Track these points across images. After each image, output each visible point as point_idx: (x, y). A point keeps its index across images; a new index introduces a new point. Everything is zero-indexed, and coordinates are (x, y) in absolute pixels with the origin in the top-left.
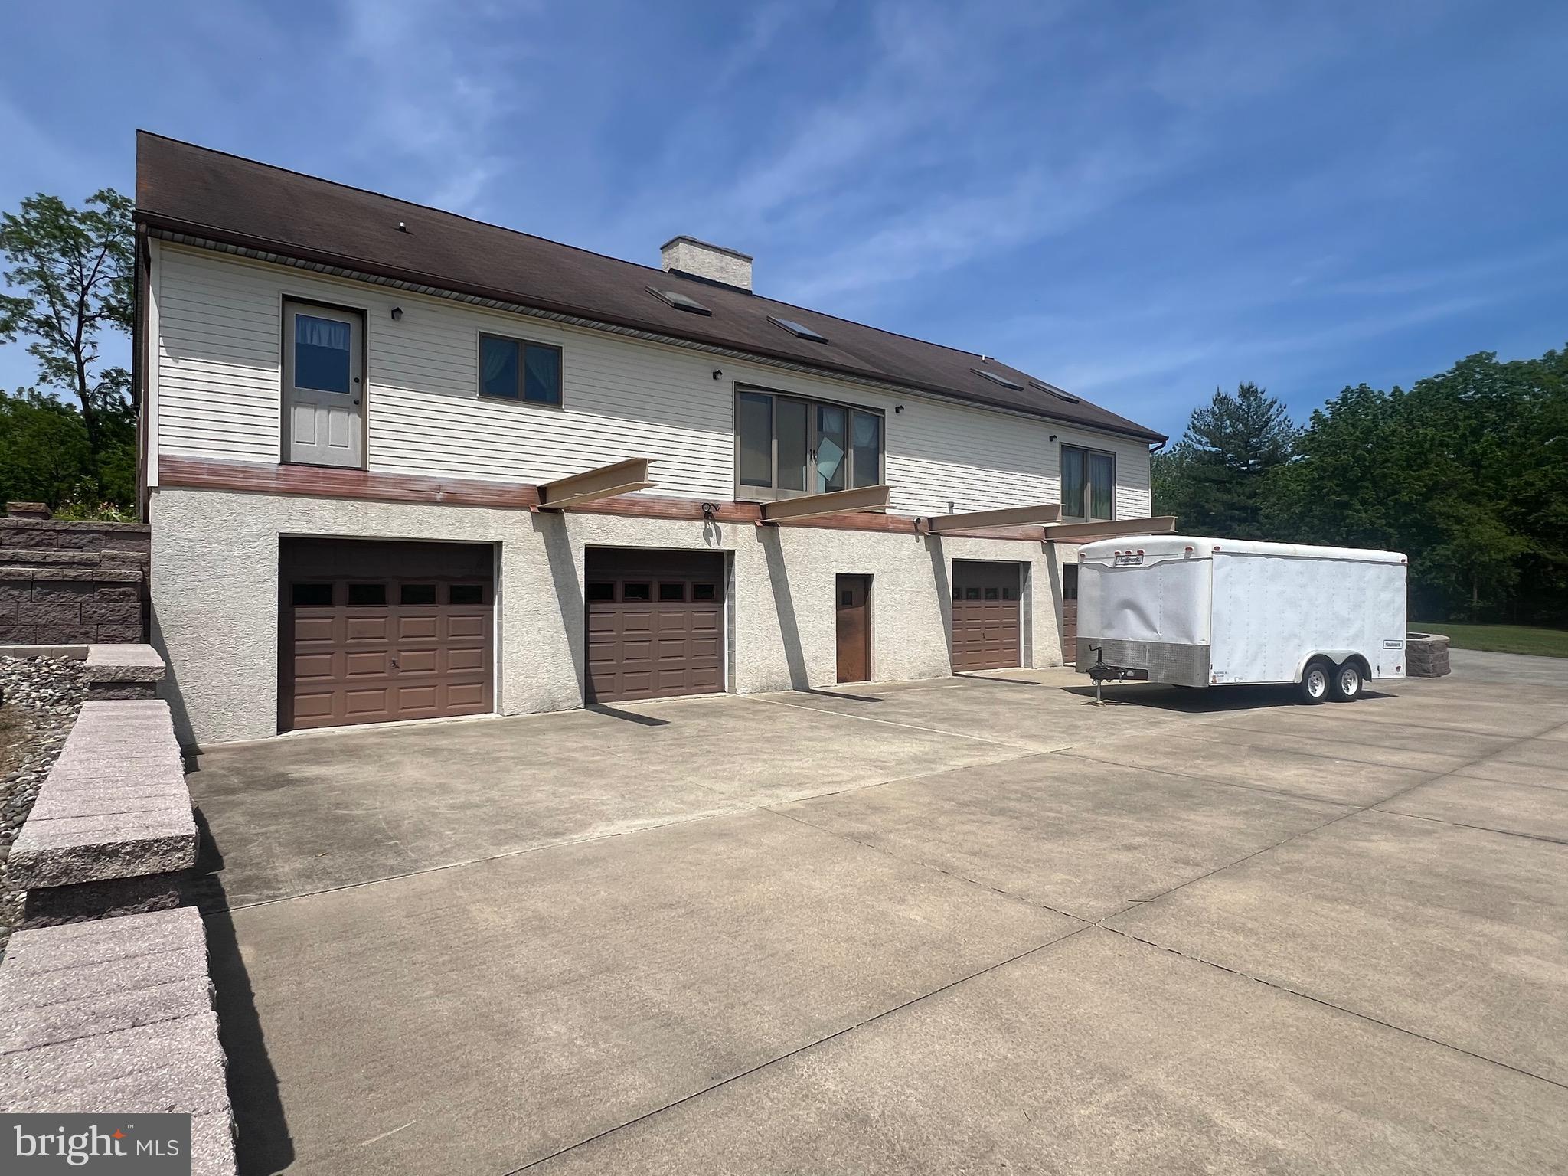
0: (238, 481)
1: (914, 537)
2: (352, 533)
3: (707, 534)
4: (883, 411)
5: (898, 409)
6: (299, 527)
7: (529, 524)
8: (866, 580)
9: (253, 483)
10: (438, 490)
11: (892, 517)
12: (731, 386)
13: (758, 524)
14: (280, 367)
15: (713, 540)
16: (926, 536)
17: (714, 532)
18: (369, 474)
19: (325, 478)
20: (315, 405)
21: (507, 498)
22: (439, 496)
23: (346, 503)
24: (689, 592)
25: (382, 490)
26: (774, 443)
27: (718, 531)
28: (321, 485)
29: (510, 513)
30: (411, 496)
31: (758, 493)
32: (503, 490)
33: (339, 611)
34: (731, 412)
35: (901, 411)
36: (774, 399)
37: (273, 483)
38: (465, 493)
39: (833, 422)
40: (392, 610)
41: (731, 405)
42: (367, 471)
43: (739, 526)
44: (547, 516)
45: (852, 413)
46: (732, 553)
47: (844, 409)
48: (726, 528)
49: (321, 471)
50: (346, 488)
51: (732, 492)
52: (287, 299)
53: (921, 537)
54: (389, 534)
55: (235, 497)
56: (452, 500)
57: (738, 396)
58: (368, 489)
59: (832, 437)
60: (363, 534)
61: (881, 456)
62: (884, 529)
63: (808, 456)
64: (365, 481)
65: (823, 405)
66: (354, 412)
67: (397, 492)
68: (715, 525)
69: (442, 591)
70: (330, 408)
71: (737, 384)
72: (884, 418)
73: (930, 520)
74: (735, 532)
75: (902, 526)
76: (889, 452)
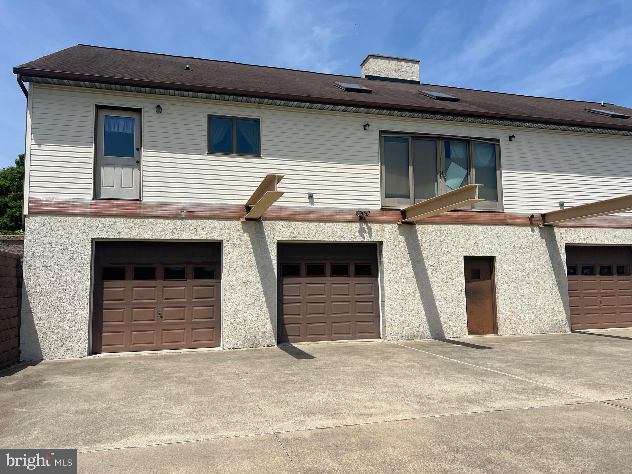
0: (70, 210)
1: (530, 229)
2: (132, 237)
3: (362, 231)
4: (498, 140)
5: (510, 138)
6: (102, 235)
7: (240, 228)
8: (490, 261)
9: (77, 210)
10: (183, 209)
11: (510, 215)
12: (378, 133)
13: (400, 223)
14: (93, 145)
15: (366, 235)
16: (540, 228)
17: (366, 230)
18: (142, 203)
19: (118, 206)
20: (114, 165)
21: (226, 213)
22: (184, 214)
23: (129, 220)
24: (352, 269)
25: (149, 211)
26: (411, 169)
27: (370, 229)
28: (115, 210)
29: (228, 222)
30: (167, 214)
31: (399, 202)
32: (223, 209)
33: (129, 283)
34: (378, 150)
35: (513, 139)
36: (410, 139)
37: (89, 210)
38: (199, 211)
39: (458, 151)
40: (160, 282)
41: (378, 146)
42: (141, 201)
43: (386, 226)
44: (252, 223)
45: (472, 144)
46: (381, 243)
47: (466, 141)
48: (375, 227)
49: (115, 202)
50: (129, 212)
51: (379, 203)
52: (99, 108)
53: (536, 229)
54: (154, 237)
55: (68, 219)
56: (191, 216)
57: (383, 139)
58: (142, 212)
59: (458, 162)
60: (139, 238)
61: (498, 172)
62: (504, 223)
63: (439, 176)
64: (140, 206)
65: (449, 141)
66: (136, 167)
67: (159, 212)
68: (367, 225)
69: (190, 271)
70: (123, 166)
71: (382, 132)
72: (499, 145)
73: (544, 216)
74: (382, 230)
75: (519, 221)
76: (504, 169)
